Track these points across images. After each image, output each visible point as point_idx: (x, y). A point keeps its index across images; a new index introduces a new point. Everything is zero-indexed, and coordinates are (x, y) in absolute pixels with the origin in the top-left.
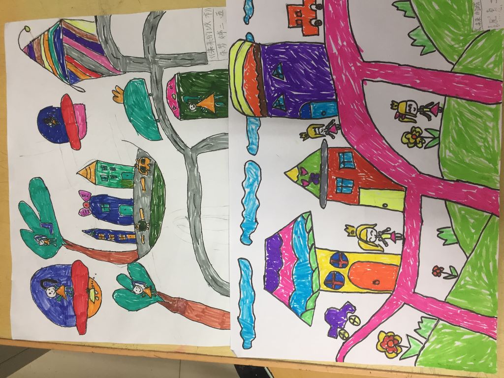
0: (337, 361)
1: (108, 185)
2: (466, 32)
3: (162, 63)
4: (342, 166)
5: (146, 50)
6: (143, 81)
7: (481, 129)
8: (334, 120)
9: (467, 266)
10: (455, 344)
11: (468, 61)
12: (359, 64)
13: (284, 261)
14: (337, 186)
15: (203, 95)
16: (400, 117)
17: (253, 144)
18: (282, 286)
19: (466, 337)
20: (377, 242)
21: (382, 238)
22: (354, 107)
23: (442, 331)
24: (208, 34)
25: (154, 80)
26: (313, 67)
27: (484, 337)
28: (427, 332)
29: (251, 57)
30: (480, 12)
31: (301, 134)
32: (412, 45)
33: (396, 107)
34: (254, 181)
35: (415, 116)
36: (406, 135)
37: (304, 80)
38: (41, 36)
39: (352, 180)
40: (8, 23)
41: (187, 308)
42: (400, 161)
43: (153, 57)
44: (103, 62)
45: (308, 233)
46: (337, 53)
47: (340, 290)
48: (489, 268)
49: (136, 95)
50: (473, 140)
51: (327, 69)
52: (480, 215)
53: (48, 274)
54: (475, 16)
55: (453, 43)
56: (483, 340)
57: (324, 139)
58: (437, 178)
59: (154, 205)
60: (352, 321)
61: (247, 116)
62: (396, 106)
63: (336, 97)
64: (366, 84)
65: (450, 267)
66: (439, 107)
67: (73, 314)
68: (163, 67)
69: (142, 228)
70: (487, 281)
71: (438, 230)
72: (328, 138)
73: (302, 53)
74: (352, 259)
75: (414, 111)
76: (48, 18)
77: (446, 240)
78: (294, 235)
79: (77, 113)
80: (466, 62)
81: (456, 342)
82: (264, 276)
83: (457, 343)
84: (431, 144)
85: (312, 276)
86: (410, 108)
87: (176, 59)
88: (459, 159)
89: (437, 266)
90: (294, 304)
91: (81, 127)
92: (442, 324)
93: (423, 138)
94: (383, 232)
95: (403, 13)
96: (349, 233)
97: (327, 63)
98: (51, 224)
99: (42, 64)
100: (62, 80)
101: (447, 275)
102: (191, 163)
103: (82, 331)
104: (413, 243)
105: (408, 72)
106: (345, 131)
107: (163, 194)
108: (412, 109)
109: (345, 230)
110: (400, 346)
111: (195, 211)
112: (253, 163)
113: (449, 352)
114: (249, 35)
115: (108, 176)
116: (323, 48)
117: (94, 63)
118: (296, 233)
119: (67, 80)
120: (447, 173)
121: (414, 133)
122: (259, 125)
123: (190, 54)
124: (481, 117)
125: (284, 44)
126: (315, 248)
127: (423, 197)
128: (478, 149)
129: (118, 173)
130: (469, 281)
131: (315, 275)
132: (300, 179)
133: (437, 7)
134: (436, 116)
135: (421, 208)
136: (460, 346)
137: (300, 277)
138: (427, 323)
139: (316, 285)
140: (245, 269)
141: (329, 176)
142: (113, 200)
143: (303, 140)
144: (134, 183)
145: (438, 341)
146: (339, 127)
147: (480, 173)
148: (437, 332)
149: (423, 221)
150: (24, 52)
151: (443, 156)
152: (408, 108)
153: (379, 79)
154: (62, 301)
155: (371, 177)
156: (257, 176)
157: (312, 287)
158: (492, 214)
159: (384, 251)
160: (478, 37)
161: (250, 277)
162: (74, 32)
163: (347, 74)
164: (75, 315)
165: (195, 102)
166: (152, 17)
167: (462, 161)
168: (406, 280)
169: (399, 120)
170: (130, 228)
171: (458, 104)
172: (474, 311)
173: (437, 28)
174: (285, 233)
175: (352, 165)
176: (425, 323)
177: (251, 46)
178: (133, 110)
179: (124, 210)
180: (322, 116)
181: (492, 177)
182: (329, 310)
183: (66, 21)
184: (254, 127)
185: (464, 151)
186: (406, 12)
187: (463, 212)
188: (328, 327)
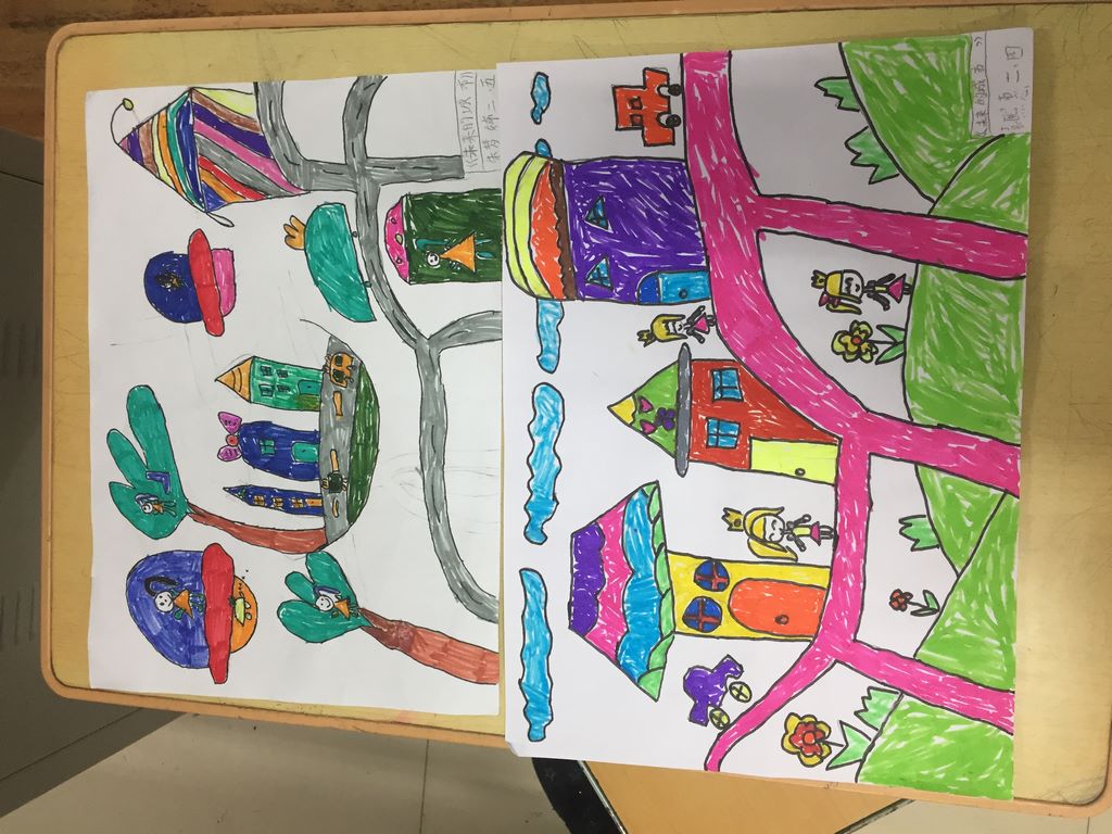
0: (706, 769)
1: (274, 402)
2: (958, 139)
3: (377, 175)
4: (718, 395)
5: (349, 149)
6: (341, 208)
7: (985, 327)
8: (704, 307)
9: (956, 592)
10: (933, 740)
11: (962, 195)
12: (750, 200)
13: (607, 576)
14: (709, 435)
15: (453, 236)
16: (830, 302)
17: (548, 351)
18: (602, 622)
19: (953, 728)
20: (785, 543)
21: (794, 535)
22: (741, 282)
23: (909, 715)
24: (466, 122)
25: (362, 206)
26: (664, 206)
27: (990, 730)
28: (880, 716)
29: (545, 185)
30: (986, 100)
31: (640, 334)
32: (853, 163)
33: (822, 284)
34: (550, 423)
35: (860, 302)
36: (840, 337)
37: (647, 230)
38: (153, 118)
39: (735, 422)
40: (91, 93)
41: (416, 642)
42: (829, 387)
43: (362, 163)
44: (267, 170)
45: (654, 522)
46: (709, 179)
47: (712, 633)
48: (1000, 596)
49: (328, 232)
50: (969, 348)
51: (690, 208)
52: (983, 494)
53: (158, 568)
54: (977, 108)
55: (933, 160)
56: (987, 735)
57: (685, 344)
58: (901, 420)
59: (358, 445)
60: (735, 693)
61: (537, 297)
62: (821, 281)
63: (708, 263)
64: (764, 239)
65: (925, 592)
66: (904, 284)
67: (204, 644)
68: (380, 182)
69: (334, 485)
70: (995, 621)
71: (901, 521)
72: (692, 341)
73: (643, 178)
74: (736, 574)
75: (857, 290)
76: (166, 85)
77: (917, 541)
78: (626, 526)
79: (219, 266)
80: (959, 197)
81: (935, 737)
82: (570, 604)
83: (938, 740)
84: (888, 355)
85: (661, 605)
86: (850, 285)
87: (405, 168)
88: (942, 385)
89: (898, 591)
90: (625, 659)
91: (224, 293)
92: (909, 703)
93: (872, 343)
94: (797, 524)
95: (838, 100)
96: (731, 525)
97: (691, 198)
98: (166, 474)
99: (154, 171)
100: (192, 204)
101: (918, 608)
102: (429, 367)
103: (220, 676)
104: (854, 545)
105: (844, 215)
106: (723, 327)
107: (374, 424)
108: (853, 288)
109: (723, 518)
110: (828, 744)
111: (433, 458)
112: (550, 388)
113: (923, 756)
114: (541, 143)
115: (273, 387)
116: (682, 169)
117: (251, 172)
118: (631, 523)
119: (200, 204)
120: (920, 410)
121: (857, 333)
122: (560, 315)
123: (430, 159)
124: (985, 304)
125: (608, 161)
126: (667, 551)
127: (873, 457)
128: (981, 367)
129: (292, 382)
130: (960, 620)
131: (666, 603)
132: (638, 420)
133: (902, 91)
134: (899, 302)
135: (869, 477)
136: (944, 745)
137: (637, 606)
138: (880, 700)
139: (667, 622)
140: (534, 590)
141: (692, 414)
142: (281, 433)
143: (645, 346)
144: (321, 402)
145: (901, 735)
146: (712, 321)
147: (982, 413)
148: (899, 717)
149: (871, 504)
150: (122, 148)
151: (912, 378)
152: (845, 286)
153: (789, 229)
154: (184, 618)
155: (774, 417)
156: (556, 412)
157: (660, 627)
158: (1006, 492)
159: (797, 560)
160: (982, 148)
161: (543, 605)
162: (215, 113)
163: (729, 219)
164: (208, 646)
165: (437, 251)
166: (362, 87)
167: (949, 389)
168: (839, 616)
169: (828, 308)
170: (313, 486)
171: (942, 278)
172: (970, 677)
173: (901, 130)
174: (610, 522)
175: (736, 394)
176: (875, 699)
177: (546, 164)
178: (322, 262)
179: (301, 453)
180: (681, 300)
181: (1005, 420)
182: (691, 671)
183: (200, 90)
184: (551, 319)
185: (952, 369)
186: (841, 99)
187: (950, 487)
188: (690, 703)
